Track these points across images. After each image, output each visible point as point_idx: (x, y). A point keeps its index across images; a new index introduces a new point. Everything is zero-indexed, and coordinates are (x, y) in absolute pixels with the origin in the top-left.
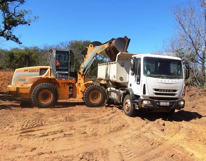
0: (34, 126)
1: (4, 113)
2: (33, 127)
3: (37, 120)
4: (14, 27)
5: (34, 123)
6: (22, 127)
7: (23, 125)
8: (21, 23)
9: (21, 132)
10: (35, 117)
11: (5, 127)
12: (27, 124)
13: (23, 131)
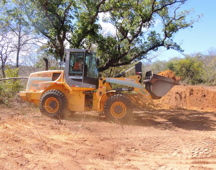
0: (208, 156)
1: (168, 135)
2: (206, 157)
3: (210, 149)
4: (174, 33)
5: (207, 153)
6: (192, 155)
7: (193, 153)
8: (183, 27)
9: (192, 161)
10: (207, 144)
11: (172, 152)
12: (198, 152)
13: (194, 160)
